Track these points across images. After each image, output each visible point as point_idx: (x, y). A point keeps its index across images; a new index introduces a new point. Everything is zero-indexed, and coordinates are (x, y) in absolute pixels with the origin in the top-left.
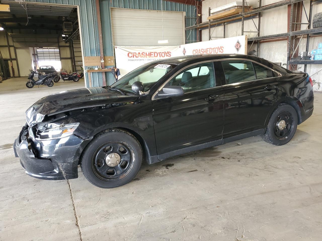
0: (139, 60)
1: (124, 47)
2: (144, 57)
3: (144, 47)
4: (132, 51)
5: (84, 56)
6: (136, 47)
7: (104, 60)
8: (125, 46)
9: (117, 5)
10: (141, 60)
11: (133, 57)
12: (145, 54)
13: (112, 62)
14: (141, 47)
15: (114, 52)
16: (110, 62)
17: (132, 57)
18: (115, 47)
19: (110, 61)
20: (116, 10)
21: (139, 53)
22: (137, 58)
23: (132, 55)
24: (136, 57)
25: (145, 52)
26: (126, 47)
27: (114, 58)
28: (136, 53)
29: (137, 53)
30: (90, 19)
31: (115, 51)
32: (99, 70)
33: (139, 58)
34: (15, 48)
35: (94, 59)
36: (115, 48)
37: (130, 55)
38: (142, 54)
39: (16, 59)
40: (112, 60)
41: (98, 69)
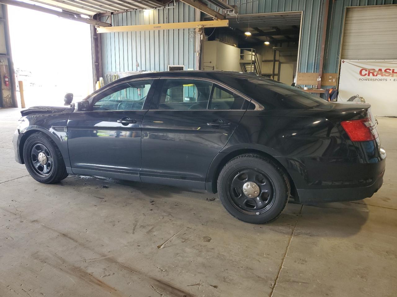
0: (379, 80)
1: (357, 61)
2: (389, 76)
3: (392, 60)
4: (369, 67)
5: (298, 72)
6: (377, 61)
7: (322, 78)
8: (358, 59)
9: (357, 3)
10: (381, 80)
11: (369, 75)
12: (391, 71)
13: (334, 80)
14: (386, 60)
15: (339, 68)
16: (331, 81)
17: (367, 75)
18: (342, 61)
19: (332, 79)
20: (356, 10)
21: (380, 70)
22: (375, 77)
23: (367, 72)
24: (374, 75)
25: (392, 69)
26: (360, 61)
27: (338, 76)
28: (374, 69)
29: (377, 69)
30: (314, 26)
31: (341, 67)
32: (309, 91)
33: (379, 77)
34: (280, 63)
35: (310, 77)
36: (342, 63)
37: (364, 72)
38: (385, 71)
39: (278, 75)
40: (334, 78)
41: (308, 89)
